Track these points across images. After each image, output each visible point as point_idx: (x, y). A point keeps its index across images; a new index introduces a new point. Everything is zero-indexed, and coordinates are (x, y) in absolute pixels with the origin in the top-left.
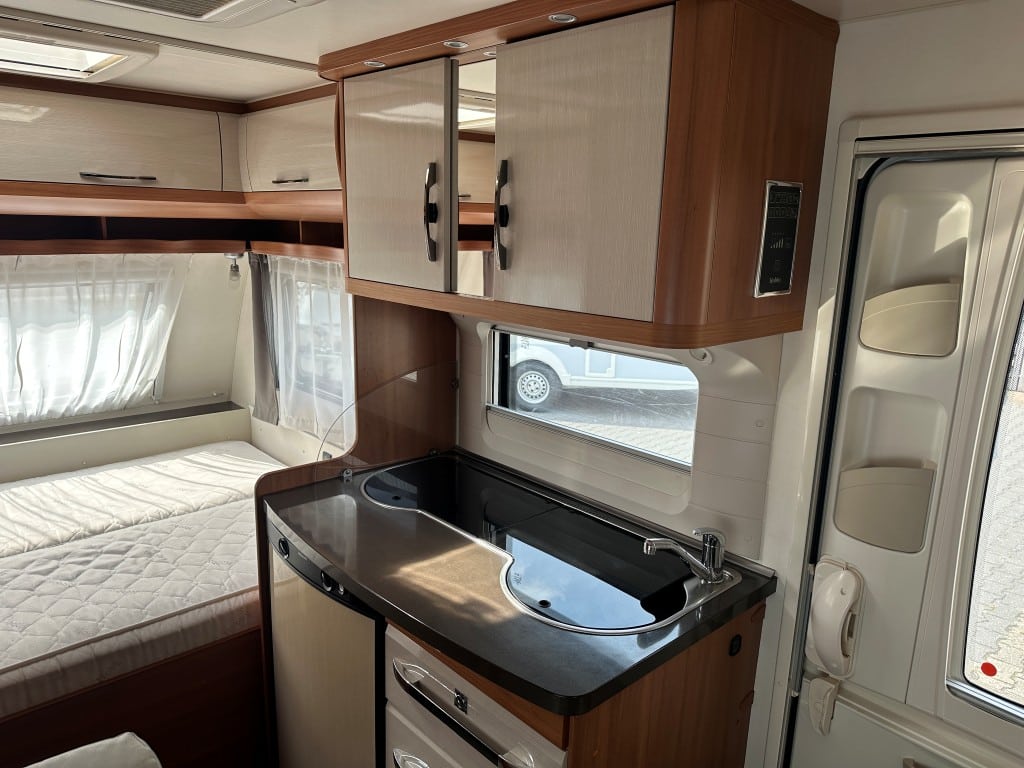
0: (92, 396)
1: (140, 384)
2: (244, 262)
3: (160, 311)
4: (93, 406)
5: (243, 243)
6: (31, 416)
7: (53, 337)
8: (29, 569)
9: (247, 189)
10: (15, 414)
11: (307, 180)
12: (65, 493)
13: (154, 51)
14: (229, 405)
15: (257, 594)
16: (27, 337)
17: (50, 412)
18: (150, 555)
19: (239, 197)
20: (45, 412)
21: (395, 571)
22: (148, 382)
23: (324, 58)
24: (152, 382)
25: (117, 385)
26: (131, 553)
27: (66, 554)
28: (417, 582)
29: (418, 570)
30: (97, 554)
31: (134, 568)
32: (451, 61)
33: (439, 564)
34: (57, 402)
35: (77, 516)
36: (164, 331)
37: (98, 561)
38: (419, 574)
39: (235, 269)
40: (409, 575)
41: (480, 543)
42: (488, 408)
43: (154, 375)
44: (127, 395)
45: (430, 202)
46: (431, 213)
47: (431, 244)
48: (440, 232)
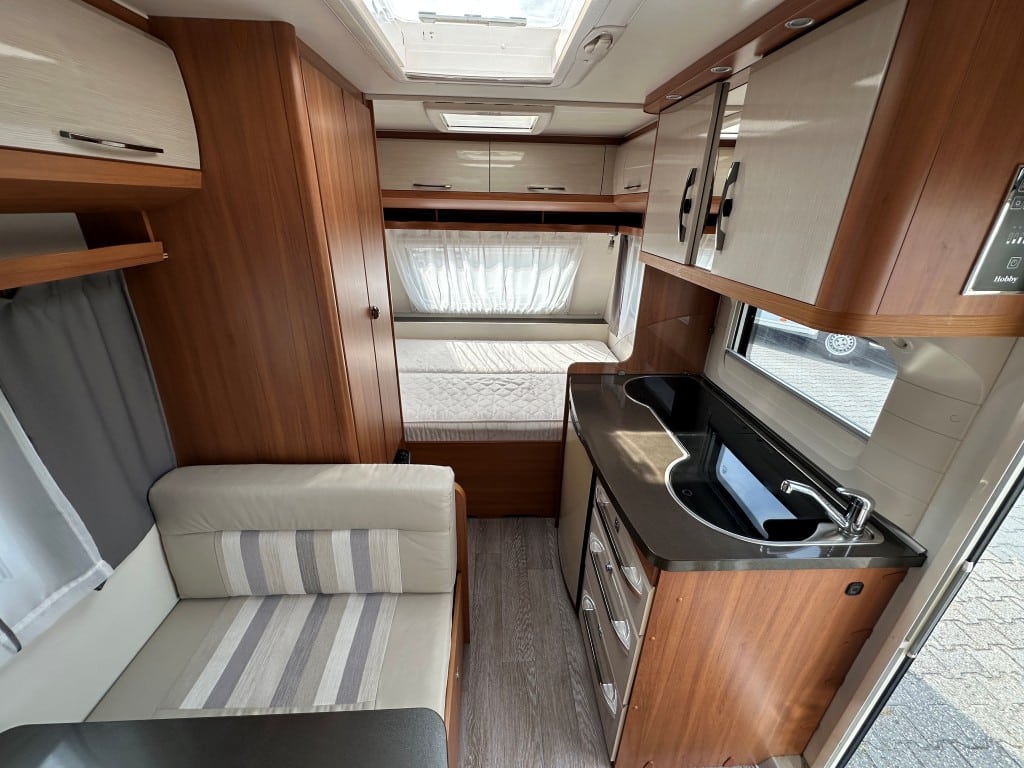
0: (536, 306)
1: (558, 303)
2: (618, 239)
3: (571, 265)
4: (536, 311)
5: (614, 227)
6: (510, 312)
7: (520, 273)
8: (482, 381)
10: (503, 309)
11: (639, 186)
12: (514, 351)
13: (551, 110)
14: (602, 321)
16: (510, 272)
17: (517, 311)
18: (529, 389)
19: (610, 199)
20: (515, 310)
21: (613, 431)
22: (562, 302)
23: (647, 98)
25: (548, 302)
26: (523, 386)
27: (498, 379)
28: (620, 441)
29: (627, 436)
30: (509, 382)
31: (520, 394)
32: (723, 84)
33: (640, 437)
34: (521, 307)
35: (512, 362)
36: (571, 277)
37: (509, 386)
38: (625, 438)
39: (612, 242)
40: (619, 436)
41: (669, 433)
42: (727, 352)
43: (564, 300)
44: (552, 308)
45: (687, 198)
46: (686, 206)
47: (682, 229)
48: (690, 220)
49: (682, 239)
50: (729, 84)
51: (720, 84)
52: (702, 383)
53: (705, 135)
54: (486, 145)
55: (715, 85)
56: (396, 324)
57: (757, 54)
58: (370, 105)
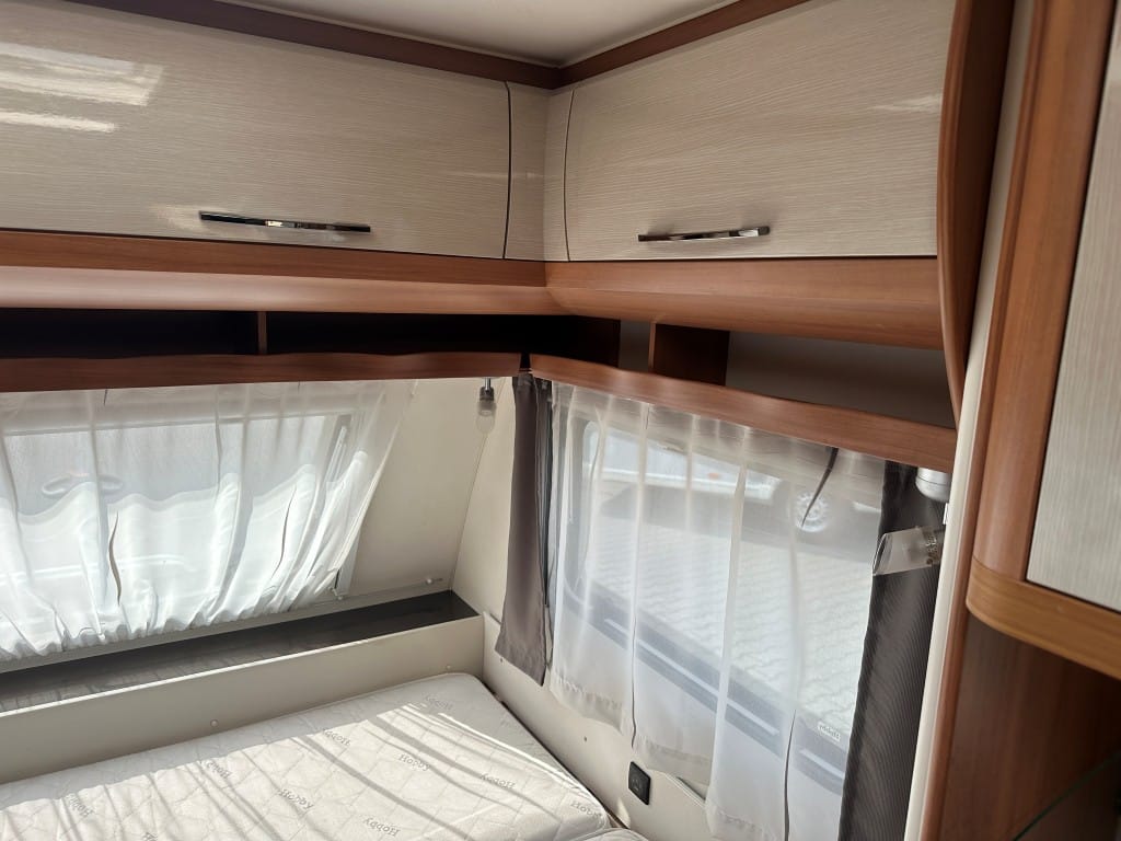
0: (239, 596)
1: (314, 575)
3: (357, 461)
5: (516, 358)
6: (139, 631)
9: (554, 255)
10: (112, 627)
17: (169, 622)
20: (161, 623)
22: (328, 573)
24: (334, 574)
39: (488, 396)
43: (338, 563)
44: (294, 592)
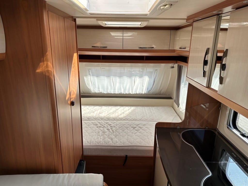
2: (176, 66)
5: (176, 61)
9: (175, 49)
11: (185, 48)
14: (170, 98)
15: (153, 148)
23: (188, 17)
32: (219, 16)
45: (206, 59)
46: (206, 63)
47: (204, 72)
48: (207, 68)
49: (204, 76)
50: (222, 16)
51: (218, 16)
52: (216, 133)
53: (214, 27)
54: (122, 30)
55: (216, 16)
56: (82, 99)
57: (232, 9)
58: (75, 20)
